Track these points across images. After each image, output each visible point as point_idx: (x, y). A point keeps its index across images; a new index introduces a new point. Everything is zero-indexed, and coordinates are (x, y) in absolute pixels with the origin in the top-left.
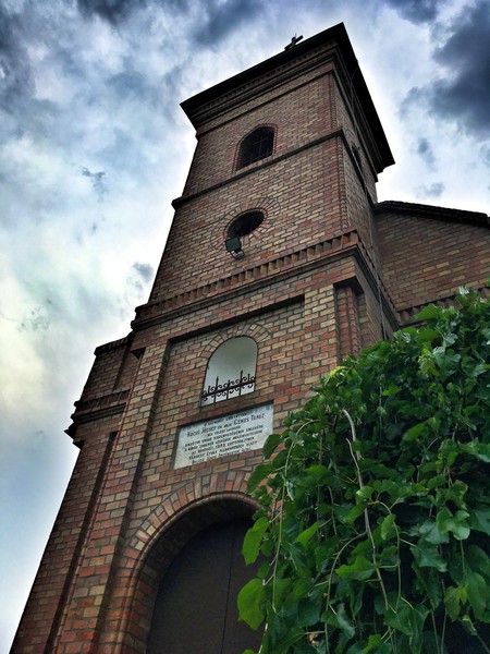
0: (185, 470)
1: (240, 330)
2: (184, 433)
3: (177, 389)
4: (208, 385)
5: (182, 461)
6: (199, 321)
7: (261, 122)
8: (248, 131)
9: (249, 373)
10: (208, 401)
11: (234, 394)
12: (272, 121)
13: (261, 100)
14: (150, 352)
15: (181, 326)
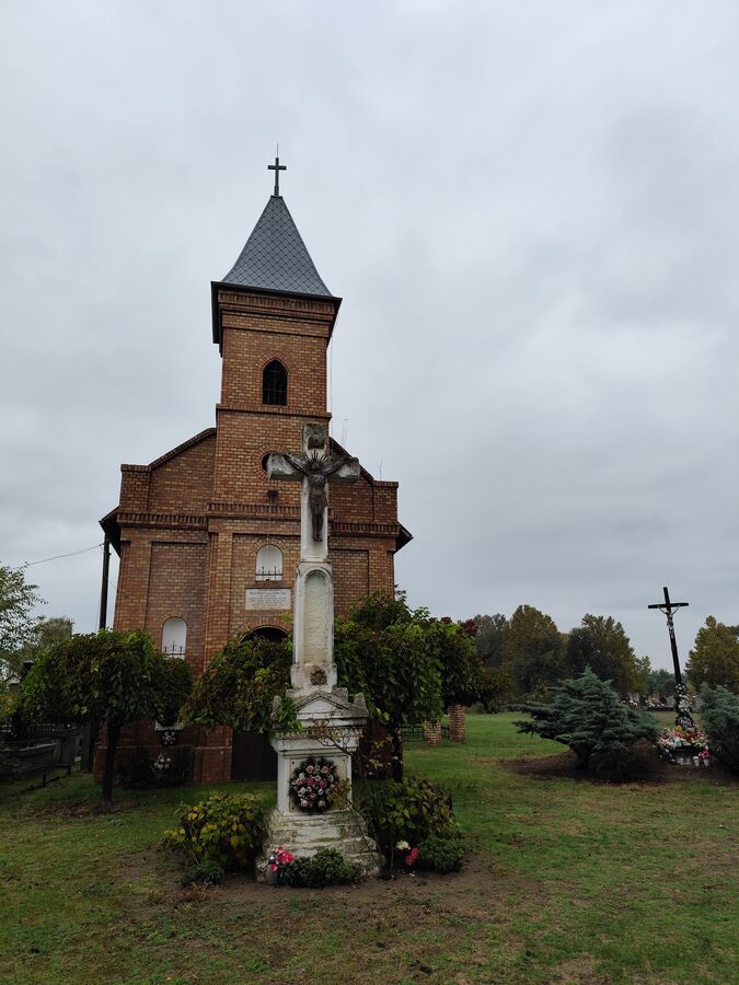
0: (252, 611)
1: (274, 541)
2: (248, 591)
3: (241, 565)
4: (259, 569)
5: (249, 606)
6: (251, 527)
7: (278, 355)
8: (269, 358)
9: (280, 569)
10: (259, 578)
11: (272, 578)
12: (286, 363)
13: (277, 325)
14: (222, 538)
15: (239, 527)
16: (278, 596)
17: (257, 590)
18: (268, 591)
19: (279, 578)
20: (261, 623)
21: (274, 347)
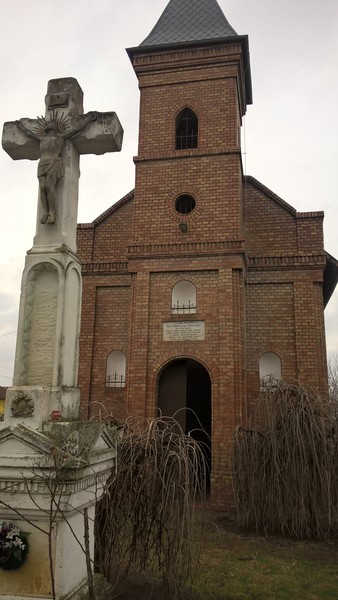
0: (169, 343)
1: (186, 276)
2: (165, 325)
3: (158, 301)
4: (174, 303)
5: (166, 338)
6: (166, 265)
7: (188, 103)
8: (180, 107)
9: (194, 302)
10: (175, 312)
11: (187, 312)
12: (196, 108)
13: (187, 75)
14: (139, 277)
15: (155, 265)
16: (193, 328)
17: (173, 324)
18: (183, 324)
19: (193, 311)
20: (177, 354)
21: (186, 96)
